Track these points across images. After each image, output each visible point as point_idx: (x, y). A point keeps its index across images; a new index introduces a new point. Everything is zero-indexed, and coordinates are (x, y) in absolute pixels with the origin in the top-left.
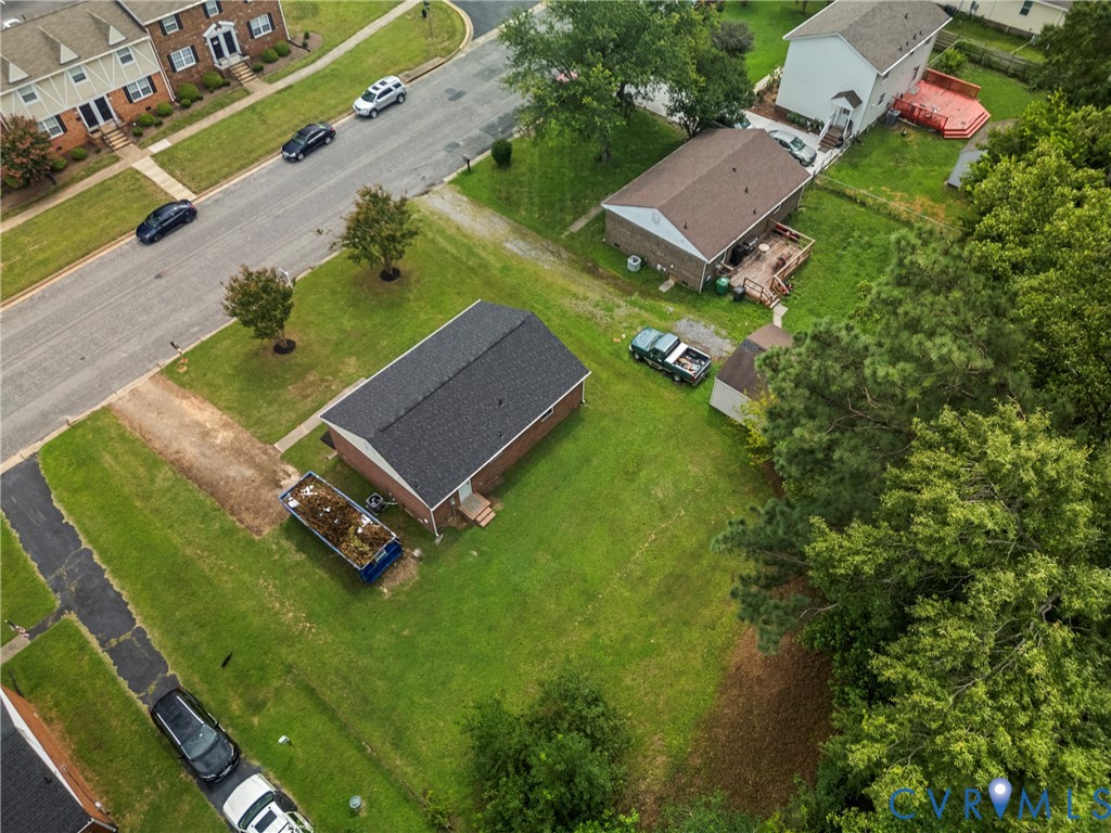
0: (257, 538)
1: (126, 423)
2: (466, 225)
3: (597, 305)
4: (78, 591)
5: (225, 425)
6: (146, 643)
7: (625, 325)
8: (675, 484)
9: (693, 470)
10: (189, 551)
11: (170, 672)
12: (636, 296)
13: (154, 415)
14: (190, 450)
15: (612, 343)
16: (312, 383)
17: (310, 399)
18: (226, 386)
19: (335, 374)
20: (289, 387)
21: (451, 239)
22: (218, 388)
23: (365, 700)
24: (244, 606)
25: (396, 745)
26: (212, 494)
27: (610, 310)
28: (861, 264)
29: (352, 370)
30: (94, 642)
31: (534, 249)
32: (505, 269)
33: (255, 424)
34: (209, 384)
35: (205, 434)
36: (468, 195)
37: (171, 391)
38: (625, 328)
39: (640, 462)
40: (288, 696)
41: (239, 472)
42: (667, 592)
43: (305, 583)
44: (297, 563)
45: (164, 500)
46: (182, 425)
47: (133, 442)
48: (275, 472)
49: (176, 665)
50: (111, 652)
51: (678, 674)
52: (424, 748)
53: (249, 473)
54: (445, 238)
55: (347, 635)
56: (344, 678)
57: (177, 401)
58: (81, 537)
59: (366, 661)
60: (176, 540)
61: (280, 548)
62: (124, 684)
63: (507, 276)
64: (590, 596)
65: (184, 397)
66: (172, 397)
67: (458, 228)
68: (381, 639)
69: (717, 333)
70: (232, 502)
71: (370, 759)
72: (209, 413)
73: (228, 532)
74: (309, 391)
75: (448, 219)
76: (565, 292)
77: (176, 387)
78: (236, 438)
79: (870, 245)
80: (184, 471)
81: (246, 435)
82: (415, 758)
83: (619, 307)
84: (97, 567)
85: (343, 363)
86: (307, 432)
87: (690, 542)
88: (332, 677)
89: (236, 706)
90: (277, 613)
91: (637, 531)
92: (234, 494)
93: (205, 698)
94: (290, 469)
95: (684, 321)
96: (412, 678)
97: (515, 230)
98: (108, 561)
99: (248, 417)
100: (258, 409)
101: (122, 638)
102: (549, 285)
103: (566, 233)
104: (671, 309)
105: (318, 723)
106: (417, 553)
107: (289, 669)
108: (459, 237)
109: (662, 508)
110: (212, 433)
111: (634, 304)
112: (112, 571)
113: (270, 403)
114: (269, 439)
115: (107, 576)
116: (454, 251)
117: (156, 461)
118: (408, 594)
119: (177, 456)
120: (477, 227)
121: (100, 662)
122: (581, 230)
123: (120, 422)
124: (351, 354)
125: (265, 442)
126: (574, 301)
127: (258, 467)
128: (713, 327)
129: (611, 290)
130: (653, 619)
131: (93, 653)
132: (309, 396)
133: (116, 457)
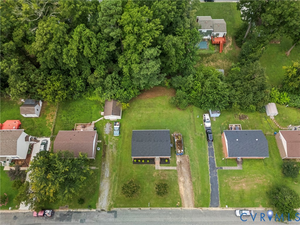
0: (188, 156)
1: (194, 199)
2: (108, 190)
3: (112, 148)
4: (214, 169)
5: (180, 181)
6: (209, 153)
7: (114, 141)
8: (137, 115)
9: (133, 114)
10: (198, 162)
11: (208, 147)
12: (106, 144)
13: (189, 196)
14: (188, 180)
15: (119, 140)
16: (163, 176)
17: (166, 173)
18: (175, 190)
19: (158, 175)
20: (166, 179)
21: (114, 189)
22: (176, 191)
23: (190, 125)
24: (195, 147)
25: (191, 118)
26: (190, 169)
27: (112, 146)
28: (73, 118)
29: (156, 173)
30: (215, 159)
31: (105, 170)
32: (114, 171)
33: (176, 177)
34: (177, 194)
35: (184, 183)
36: (98, 199)
37: (183, 200)
38: (114, 140)
39: (137, 121)
40: (198, 133)
41: (184, 170)
42: (152, 107)
43: (187, 144)
44: (186, 147)
45: (196, 175)
46: (186, 188)
47: (194, 192)
48: (179, 164)
49: (207, 147)
50: (214, 156)
51: (160, 101)
52: (188, 116)
53: (183, 168)
54: (114, 190)
55: (187, 133)
56: (191, 128)
57: (184, 196)
58: (210, 179)
59: (188, 129)
60: (198, 166)
61: (187, 151)
62: (214, 150)
63: (116, 169)
64: (160, 113)
65: (182, 195)
66: (184, 197)
67: (110, 190)
68: (184, 129)
69: (106, 127)
70: (188, 165)
71: (194, 119)
72: (181, 187)
73: (191, 160)
74: (164, 175)
75: (109, 195)
76: (113, 156)
77: (182, 199)
78: (180, 177)
79: (67, 119)
80: (191, 177)
81: (179, 176)
82: (190, 116)
83: (110, 145)
84: (210, 171)
85: (155, 175)
86: (171, 167)
87: (144, 109)
88: (192, 130)
89: (203, 137)
90: (193, 143)
91: (147, 114)
92: (187, 166)
93: (206, 140)
94: (177, 163)
95: (106, 133)
96: (184, 123)
97: (103, 178)
98: (208, 171)
99: (176, 179)
100: (173, 179)
101: (212, 157)
102: (113, 160)
103: (97, 168)
104: (105, 137)
105: (197, 127)
106: (172, 135)
107: (196, 135)
108: (112, 187)
109: (142, 114)
110: (183, 182)
111: (108, 143)
112: (208, 168)
113: (171, 179)
114: (176, 171)
115: (209, 168)
116: (117, 184)
117: (194, 184)
118: (177, 131)
119: (190, 181)
120: (106, 187)
121: (216, 156)
122: (94, 166)
123: (194, 200)
124: (153, 177)
125: (177, 171)
126: (114, 152)
127: (181, 168)
128: (104, 129)
129: (107, 149)
130: (156, 106)
131: (216, 158)
132: (165, 174)
133: (198, 191)
